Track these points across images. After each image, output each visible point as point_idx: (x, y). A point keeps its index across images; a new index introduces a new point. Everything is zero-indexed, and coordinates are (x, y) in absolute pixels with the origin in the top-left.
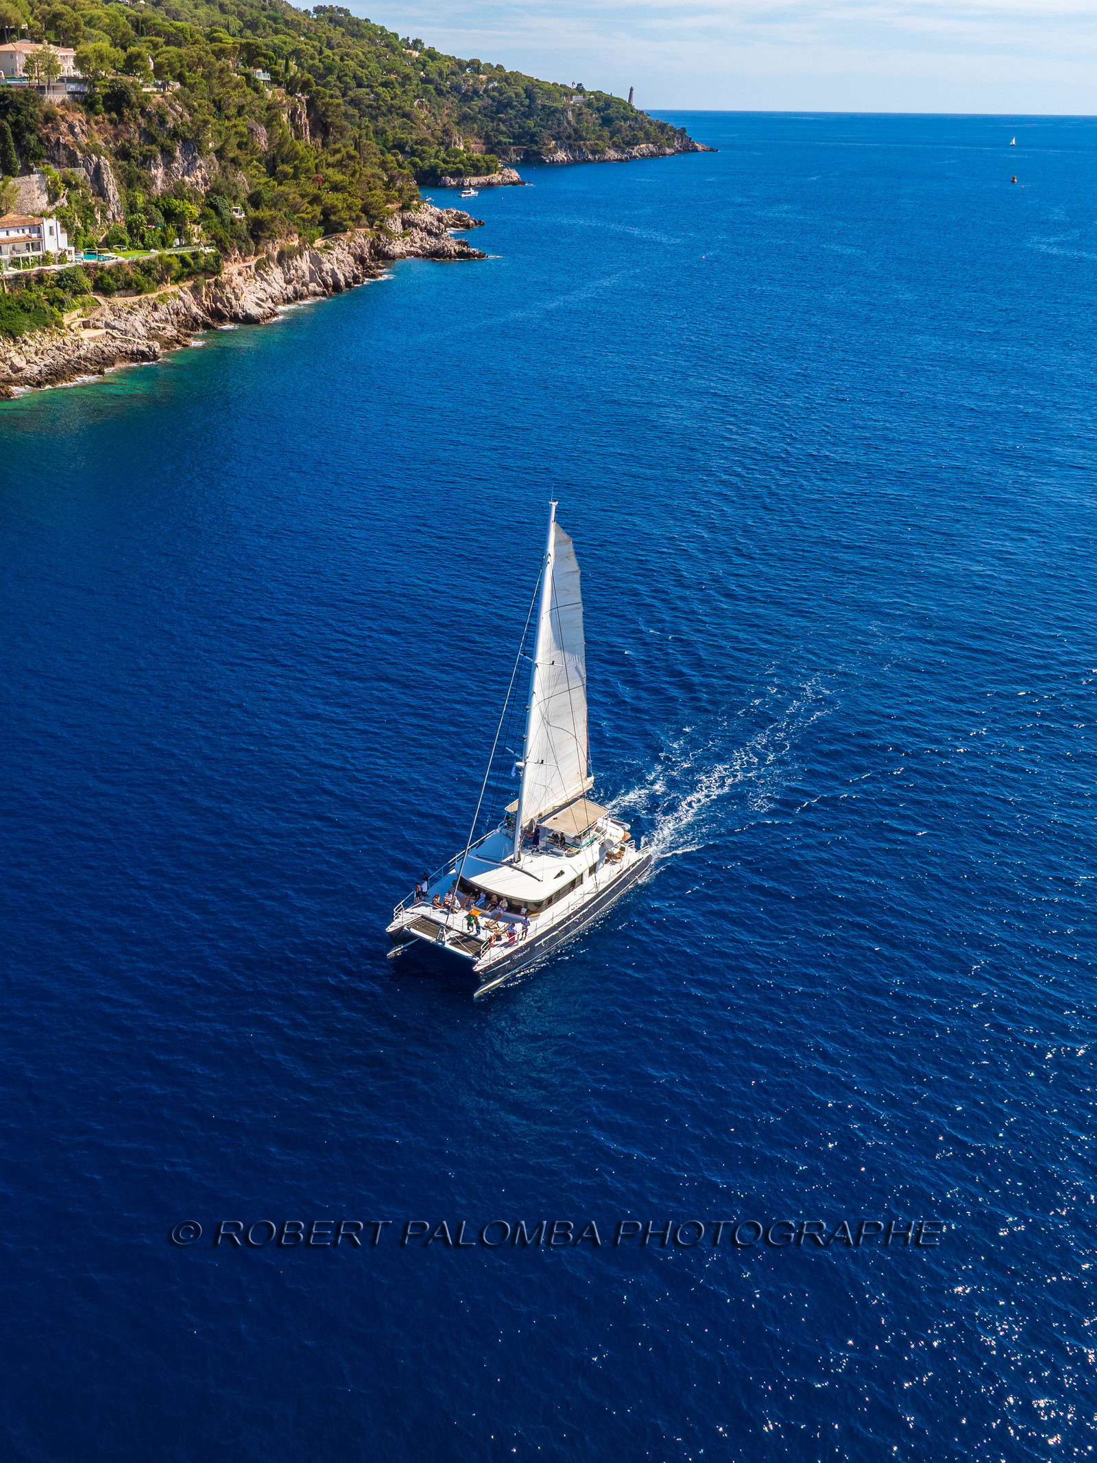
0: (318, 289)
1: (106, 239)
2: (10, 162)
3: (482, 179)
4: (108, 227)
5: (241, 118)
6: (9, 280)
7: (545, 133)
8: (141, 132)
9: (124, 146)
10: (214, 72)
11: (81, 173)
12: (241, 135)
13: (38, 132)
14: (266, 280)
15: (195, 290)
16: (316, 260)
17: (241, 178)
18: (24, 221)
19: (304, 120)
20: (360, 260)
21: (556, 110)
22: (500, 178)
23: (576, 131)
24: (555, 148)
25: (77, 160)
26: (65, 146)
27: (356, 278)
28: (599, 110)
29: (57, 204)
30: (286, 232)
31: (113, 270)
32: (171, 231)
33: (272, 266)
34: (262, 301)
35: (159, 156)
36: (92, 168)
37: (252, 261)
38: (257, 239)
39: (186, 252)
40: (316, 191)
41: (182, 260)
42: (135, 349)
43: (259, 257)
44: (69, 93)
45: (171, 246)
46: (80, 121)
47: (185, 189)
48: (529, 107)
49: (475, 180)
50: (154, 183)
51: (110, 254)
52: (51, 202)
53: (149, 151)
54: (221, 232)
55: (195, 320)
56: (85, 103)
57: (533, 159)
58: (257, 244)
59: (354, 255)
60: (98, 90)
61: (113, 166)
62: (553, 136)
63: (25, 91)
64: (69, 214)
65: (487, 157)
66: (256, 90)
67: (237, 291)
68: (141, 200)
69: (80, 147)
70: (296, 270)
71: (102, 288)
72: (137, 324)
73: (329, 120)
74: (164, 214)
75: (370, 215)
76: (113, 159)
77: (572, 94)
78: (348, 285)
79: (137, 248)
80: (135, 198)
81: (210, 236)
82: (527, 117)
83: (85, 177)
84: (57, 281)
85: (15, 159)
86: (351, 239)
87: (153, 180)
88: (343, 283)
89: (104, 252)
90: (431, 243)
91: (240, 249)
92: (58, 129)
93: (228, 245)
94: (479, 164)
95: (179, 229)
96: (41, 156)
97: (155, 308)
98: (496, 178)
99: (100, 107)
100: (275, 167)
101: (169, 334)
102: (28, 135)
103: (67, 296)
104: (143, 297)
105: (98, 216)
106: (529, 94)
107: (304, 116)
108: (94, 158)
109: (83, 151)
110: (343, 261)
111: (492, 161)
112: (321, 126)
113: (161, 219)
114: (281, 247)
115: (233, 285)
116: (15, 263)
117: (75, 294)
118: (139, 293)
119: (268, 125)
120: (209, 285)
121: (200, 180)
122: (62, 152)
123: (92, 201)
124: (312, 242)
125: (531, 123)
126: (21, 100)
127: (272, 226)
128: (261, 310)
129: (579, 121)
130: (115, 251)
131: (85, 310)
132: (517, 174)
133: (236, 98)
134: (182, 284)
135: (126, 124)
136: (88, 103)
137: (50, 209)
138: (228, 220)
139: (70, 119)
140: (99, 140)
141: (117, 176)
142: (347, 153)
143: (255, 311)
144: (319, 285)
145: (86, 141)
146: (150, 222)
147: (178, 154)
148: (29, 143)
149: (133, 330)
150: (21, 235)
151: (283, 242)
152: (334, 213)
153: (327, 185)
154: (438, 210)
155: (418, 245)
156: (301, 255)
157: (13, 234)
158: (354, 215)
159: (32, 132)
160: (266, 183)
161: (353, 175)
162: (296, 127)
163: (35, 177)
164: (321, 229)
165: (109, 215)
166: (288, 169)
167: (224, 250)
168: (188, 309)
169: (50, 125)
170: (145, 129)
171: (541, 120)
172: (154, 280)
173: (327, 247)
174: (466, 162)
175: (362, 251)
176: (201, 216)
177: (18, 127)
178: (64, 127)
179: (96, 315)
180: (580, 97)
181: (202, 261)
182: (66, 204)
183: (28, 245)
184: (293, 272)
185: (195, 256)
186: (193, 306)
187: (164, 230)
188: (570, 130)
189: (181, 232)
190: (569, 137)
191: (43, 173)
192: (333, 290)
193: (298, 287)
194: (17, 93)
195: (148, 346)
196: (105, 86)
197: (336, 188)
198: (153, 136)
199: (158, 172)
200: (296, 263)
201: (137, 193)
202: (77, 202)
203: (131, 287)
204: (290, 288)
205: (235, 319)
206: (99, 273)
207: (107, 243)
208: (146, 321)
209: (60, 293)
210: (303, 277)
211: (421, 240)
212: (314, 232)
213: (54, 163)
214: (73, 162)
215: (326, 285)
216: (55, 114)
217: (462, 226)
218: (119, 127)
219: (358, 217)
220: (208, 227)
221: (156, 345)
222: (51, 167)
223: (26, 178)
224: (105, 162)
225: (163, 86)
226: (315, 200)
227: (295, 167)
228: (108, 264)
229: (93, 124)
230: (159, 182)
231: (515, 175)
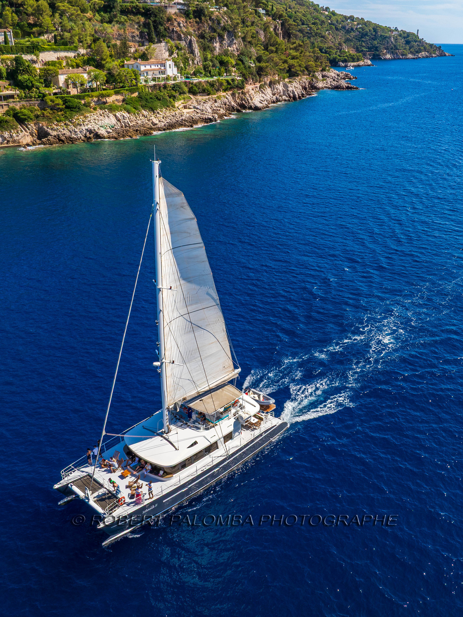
0: (287, 98)
1: (194, 72)
2: (152, 38)
3: (355, 64)
4: (195, 67)
5: (253, 27)
6: (151, 87)
7: (382, 47)
8: (209, 27)
9: (202, 33)
10: (241, 7)
11: (183, 44)
12: (253, 34)
13: (164, 25)
14: (264, 93)
15: (233, 95)
16: (285, 86)
17: (253, 50)
18: (158, 62)
19: (280, 31)
20: (305, 88)
21: (386, 37)
22: (363, 63)
23: (395, 46)
24: (386, 53)
25: (182, 38)
26: (176, 32)
27: (303, 94)
28: (404, 38)
29: (173, 56)
30: (272, 73)
31: (197, 84)
32: (223, 69)
33: (267, 87)
34: (262, 101)
35: (217, 38)
36: (188, 42)
37: (258, 85)
38: (260, 75)
39: (229, 78)
40: (285, 58)
41: (227, 81)
42: (207, 117)
43: (261, 83)
44: (178, 9)
45: (222, 76)
46: (183, 21)
47: (229, 53)
48: (375, 35)
49: (352, 64)
50: (215, 50)
51: (196, 79)
52: (170, 55)
53: (213, 35)
54: (244, 71)
55: (233, 108)
56: (185, 14)
57: (377, 57)
58: (260, 77)
59: (302, 86)
60: (190, 8)
61: (197, 41)
62: (385, 48)
63: (159, 7)
64: (178, 61)
65: (357, 54)
66: (259, 17)
67: (251, 96)
68: (209, 56)
69: (183, 33)
70: (277, 90)
71: (192, 92)
72: (208, 108)
73: (291, 31)
74: (219, 62)
75: (309, 71)
76: (197, 38)
77: (393, 31)
78: (299, 97)
79: (208, 77)
80: (207, 55)
81: (239, 73)
82: (374, 40)
83: (185, 45)
84: (173, 88)
85: (154, 36)
86: (300, 79)
87: (215, 48)
88: (297, 96)
89: (193, 77)
90: (335, 83)
91: (253, 79)
92: (173, 24)
93: (247, 77)
94: (354, 57)
95: (226, 69)
96: (165, 36)
97: (216, 101)
98: (361, 63)
99: (191, 16)
100: (267, 48)
101: (222, 112)
102: (160, 27)
103: (177, 94)
104: (210, 96)
105: (191, 62)
106: (375, 30)
107: (280, 29)
108: (189, 37)
109: (184, 34)
110: (297, 88)
111: (360, 56)
112: (287, 34)
113: (218, 65)
114: (270, 80)
115: (250, 93)
116: (154, 79)
117: (180, 94)
118: (208, 95)
119: (265, 30)
120: (239, 93)
121: (235, 49)
122: (175, 34)
123: (188, 55)
124: (284, 79)
125: (376, 42)
126: (157, 11)
127: (266, 70)
128: (262, 105)
129: (396, 42)
130: (198, 78)
131: (185, 101)
132: (370, 62)
133: (251, 18)
134: (227, 92)
135: (203, 23)
136: (186, 14)
137: (169, 59)
138: (247, 66)
139: (178, 20)
140: (191, 30)
141: (199, 46)
142: (299, 43)
143: (259, 105)
144: (287, 97)
145: (186, 30)
146: (214, 66)
147: (225, 37)
148: (160, 30)
149: (206, 110)
150: (157, 67)
151: (271, 77)
152: (293, 68)
153: (290, 57)
154: (337, 72)
155: (329, 84)
156: (279, 83)
157: (153, 67)
158: (302, 69)
159: (162, 25)
160: (264, 53)
161: (301, 53)
162: (277, 34)
163: (163, 44)
164: (287, 74)
165: (196, 62)
166: (274, 49)
167: (246, 79)
168: (230, 103)
169: (169, 23)
170: (211, 26)
171: (380, 41)
172: (215, 89)
173: (290, 82)
174: (349, 56)
175: (305, 85)
176: (235, 65)
177: (155, 23)
178: (175, 24)
179: (190, 103)
180: (397, 32)
181: (236, 83)
182: (177, 57)
183: (160, 72)
184: (276, 90)
185: (233, 80)
186: (232, 102)
187: (219, 69)
188: (392, 46)
189: (227, 71)
190: (392, 49)
191: (167, 43)
192: (293, 99)
193: (278, 96)
194: (155, 8)
195: (213, 116)
196: (194, 7)
197: (293, 58)
198: (215, 29)
199: (217, 45)
200: (277, 86)
201: (208, 53)
202: (181, 56)
203: (204, 92)
204: (274, 97)
205: (250, 108)
206: (191, 86)
207: (195, 74)
208: (212, 107)
209: (174, 93)
210: (280, 93)
211: (331, 82)
212: (285, 75)
213: (171, 39)
214: (179, 38)
215: (290, 97)
216: (172, 18)
217: (347, 79)
218: (200, 24)
219: (304, 70)
220: (239, 69)
221: (216, 116)
222: (170, 40)
223: (159, 44)
224: (194, 39)
225: (219, 9)
226: (285, 62)
227: (276, 48)
228: (195, 81)
229: (188, 23)
230: (217, 49)
231: (369, 62)
